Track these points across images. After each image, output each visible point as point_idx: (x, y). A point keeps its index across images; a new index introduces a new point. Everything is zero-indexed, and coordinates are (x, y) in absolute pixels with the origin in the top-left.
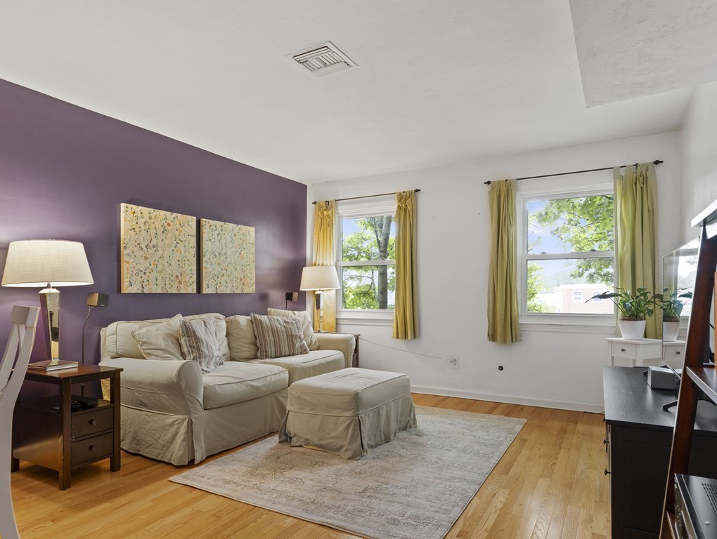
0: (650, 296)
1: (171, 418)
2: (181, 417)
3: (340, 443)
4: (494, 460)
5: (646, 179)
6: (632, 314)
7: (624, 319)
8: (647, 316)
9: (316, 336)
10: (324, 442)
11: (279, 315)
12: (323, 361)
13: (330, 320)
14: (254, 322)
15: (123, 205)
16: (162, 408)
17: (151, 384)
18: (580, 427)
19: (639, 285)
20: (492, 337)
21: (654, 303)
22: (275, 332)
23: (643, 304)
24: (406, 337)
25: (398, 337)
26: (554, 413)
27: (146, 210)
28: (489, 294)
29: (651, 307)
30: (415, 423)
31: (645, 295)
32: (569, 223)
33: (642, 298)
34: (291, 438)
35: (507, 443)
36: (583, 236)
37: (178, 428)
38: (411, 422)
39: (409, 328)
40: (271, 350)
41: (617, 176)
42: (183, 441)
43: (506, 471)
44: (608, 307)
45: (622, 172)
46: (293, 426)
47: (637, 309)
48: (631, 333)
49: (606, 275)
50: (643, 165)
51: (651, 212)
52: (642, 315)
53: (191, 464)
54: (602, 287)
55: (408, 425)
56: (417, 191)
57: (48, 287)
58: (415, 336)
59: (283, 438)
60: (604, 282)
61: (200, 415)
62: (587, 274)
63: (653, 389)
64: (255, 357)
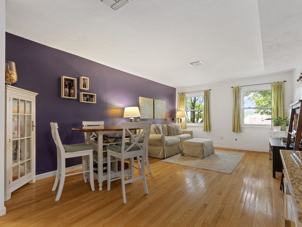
0: (282, 119)
1: (159, 148)
2: (161, 147)
3: (198, 155)
4: (239, 161)
5: (281, 86)
6: (277, 124)
7: (275, 125)
8: (282, 125)
9: (182, 130)
10: (194, 155)
11: (173, 124)
12: (187, 136)
13: (184, 126)
14: (167, 126)
15: (140, 97)
16: (157, 146)
17: (154, 140)
18: (261, 155)
19: (279, 116)
20: (234, 131)
21: (284, 121)
22: (173, 129)
23: (280, 121)
24: (207, 130)
25: (204, 131)
26: (253, 152)
27: (144, 98)
28: (233, 119)
29: (283, 122)
30: (214, 153)
31: (281, 119)
32: (254, 96)
33: (280, 120)
34: (184, 154)
35: (241, 158)
36: (259, 99)
37: (161, 150)
38: (213, 152)
39: (208, 128)
40: (173, 134)
41: (272, 85)
42: (162, 153)
43: (243, 162)
44: (269, 122)
45: (274, 84)
46: (184, 152)
47: (278, 123)
48: (277, 129)
49: (267, 112)
50: (280, 82)
51: (283, 96)
52: (280, 124)
53: (164, 158)
54: (265, 116)
55: (213, 153)
56: (210, 90)
57: (132, 117)
58: (210, 130)
59: (182, 154)
60: (266, 115)
61: (165, 148)
62: (260, 112)
63: (283, 142)
64: (169, 135)
